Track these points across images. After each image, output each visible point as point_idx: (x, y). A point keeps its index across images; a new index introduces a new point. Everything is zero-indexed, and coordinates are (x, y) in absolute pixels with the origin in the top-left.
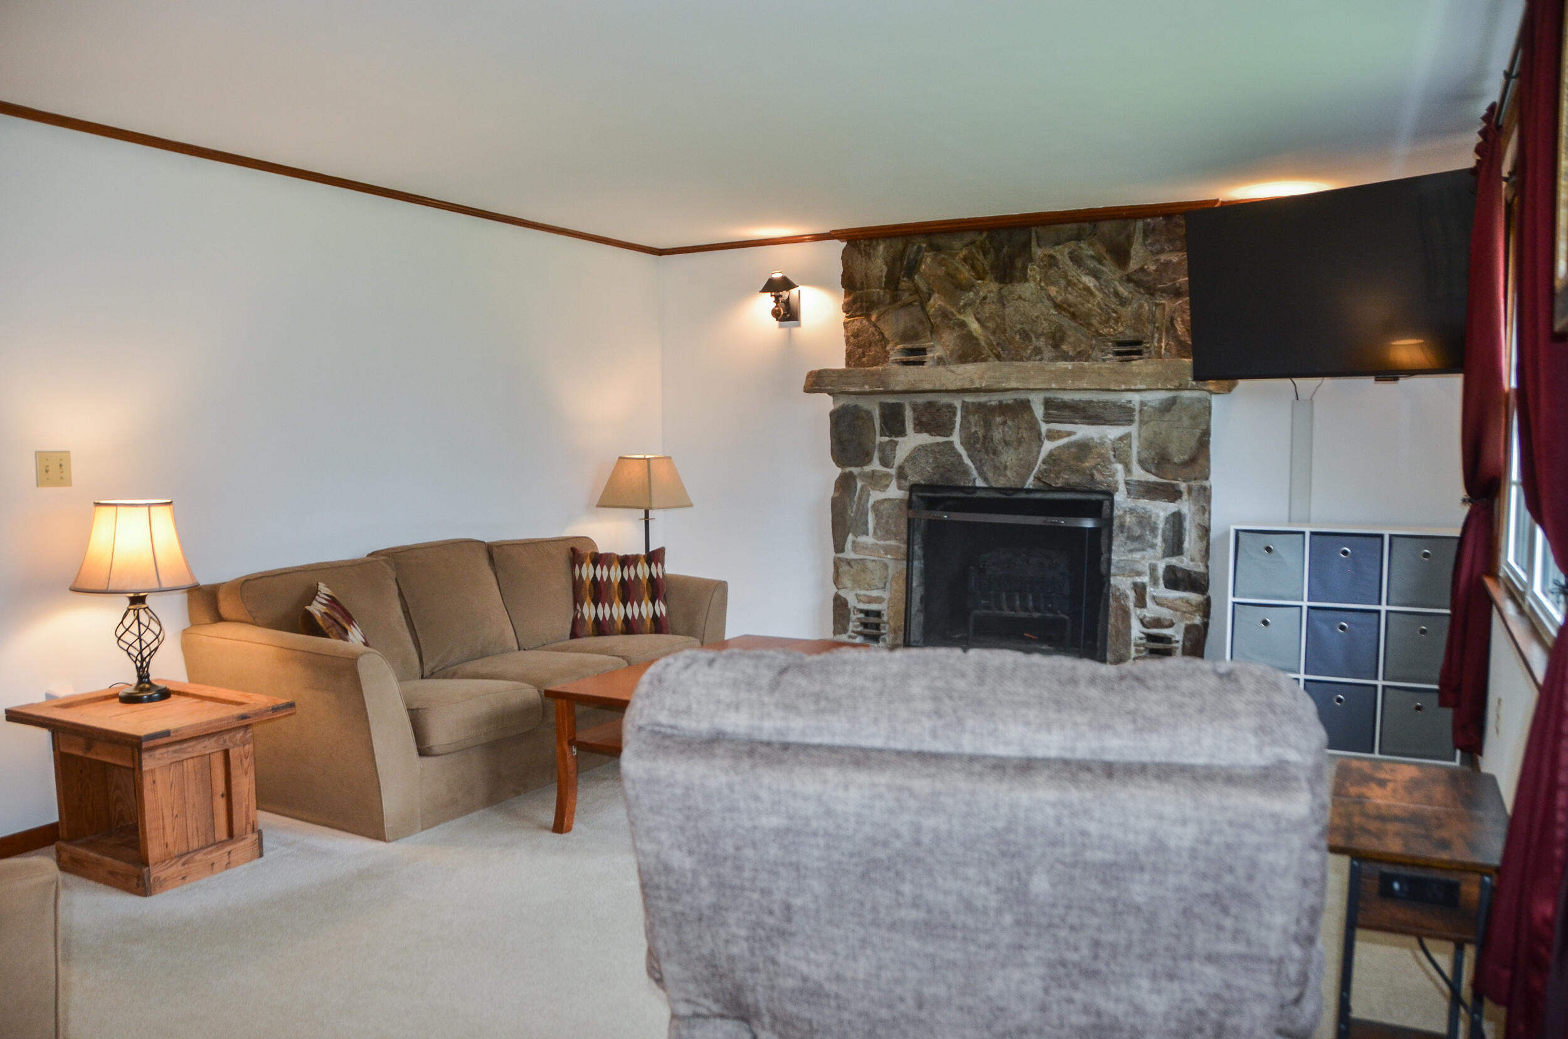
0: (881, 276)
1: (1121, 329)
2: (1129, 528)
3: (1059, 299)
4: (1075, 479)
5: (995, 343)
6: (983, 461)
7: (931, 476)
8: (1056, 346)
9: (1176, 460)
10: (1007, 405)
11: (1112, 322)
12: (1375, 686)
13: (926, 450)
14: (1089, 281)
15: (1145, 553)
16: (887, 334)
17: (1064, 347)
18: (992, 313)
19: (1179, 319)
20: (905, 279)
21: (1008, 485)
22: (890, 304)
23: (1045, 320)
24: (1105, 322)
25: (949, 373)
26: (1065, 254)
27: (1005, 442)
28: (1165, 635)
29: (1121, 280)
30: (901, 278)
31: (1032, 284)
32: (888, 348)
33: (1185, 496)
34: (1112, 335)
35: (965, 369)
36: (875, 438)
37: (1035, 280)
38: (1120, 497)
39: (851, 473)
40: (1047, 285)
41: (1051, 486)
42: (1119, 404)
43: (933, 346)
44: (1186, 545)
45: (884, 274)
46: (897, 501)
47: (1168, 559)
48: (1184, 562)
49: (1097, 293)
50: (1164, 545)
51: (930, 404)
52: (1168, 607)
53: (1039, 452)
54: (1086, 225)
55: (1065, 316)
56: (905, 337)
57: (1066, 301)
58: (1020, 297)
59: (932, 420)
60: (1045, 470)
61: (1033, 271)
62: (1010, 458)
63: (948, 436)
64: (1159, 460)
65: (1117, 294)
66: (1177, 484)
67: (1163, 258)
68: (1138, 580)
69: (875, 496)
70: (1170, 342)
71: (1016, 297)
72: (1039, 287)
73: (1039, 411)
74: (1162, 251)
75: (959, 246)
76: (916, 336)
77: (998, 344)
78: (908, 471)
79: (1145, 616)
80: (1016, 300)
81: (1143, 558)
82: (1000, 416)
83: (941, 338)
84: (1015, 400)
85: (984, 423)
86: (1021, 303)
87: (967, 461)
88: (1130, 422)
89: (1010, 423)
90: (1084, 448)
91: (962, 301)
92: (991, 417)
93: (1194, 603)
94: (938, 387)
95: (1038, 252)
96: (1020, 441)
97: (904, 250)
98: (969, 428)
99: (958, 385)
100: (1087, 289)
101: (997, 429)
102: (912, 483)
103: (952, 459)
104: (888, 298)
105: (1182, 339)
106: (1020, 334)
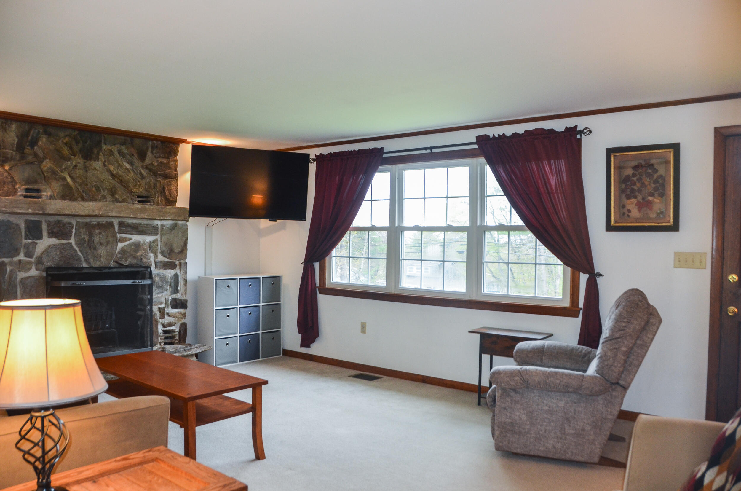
0: (14, 144)
1: (141, 190)
2: (157, 283)
3: (115, 172)
4: (134, 261)
5: (81, 191)
6: (88, 254)
7: (58, 262)
8: (113, 195)
9: (176, 251)
10: (102, 224)
11: (138, 186)
12: (258, 334)
13: (56, 248)
14: (128, 166)
15: (163, 294)
16: (16, 178)
17: (117, 196)
18: (80, 174)
19: (167, 188)
20: (28, 148)
21: (101, 266)
22: (19, 161)
23: (107, 181)
24: (135, 186)
25: (80, 206)
26: (116, 150)
27: (100, 243)
28: (173, 329)
29: (142, 167)
30: (26, 147)
31: (100, 163)
32: (17, 187)
33: (178, 267)
34: (137, 193)
35: (89, 204)
36: (22, 240)
37: (101, 161)
38: (153, 268)
39: (3, 262)
40: (109, 164)
41: (123, 265)
42: (153, 225)
43: (46, 189)
44: (179, 288)
45: (16, 142)
46: (37, 277)
47: (172, 296)
48: (178, 296)
49: (131, 172)
50: (171, 289)
51: (59, 222)
52: (173, 317)
53: (116, 248)
54: (129, 139)
55: (115, 181)
56: (28, 181)
57: (117, 173)
58: (95, 169)
59: (59, 231)
60: (120, 258)
61: (101, 157)
62: (102, 252)
63: (68, 240)
64: (170, 252)
65: (141, 173)
66: (176, 262)
67: (160, 160)
68: (160, 306)
69: (21, 275)
70: (163, 198)
71: (93, 168)
72: (103, 165)
73: (117, 228)
74: (160, 157)
75: (63, 137)
76: (35, 182)
77: (83, 192)
78: (44, 260)
79: (164, 323)
80: (93, 169)
81: (162, 296)
82: (97, 230)
83: (51, 184)
84: (107, 222)
85: (89, 233)
86: (96, 172)
87: (79, 253)
88: (157, 234)
89: (103, 233)
90: (137, 246)
91: (64, 166)
92: (93, 231)
93: (183, 313)
94: (74, 213)
95: (104, 147)
96: (108, 243)
97: (30, 130)
98: (81, 236)
99: (86, 213)
100: (127, 169)
101: (97, 236)
102: (46, 266)
103: (71, 253)
104: (18, 157)
105: (168, 197)
106: (95, 187)
